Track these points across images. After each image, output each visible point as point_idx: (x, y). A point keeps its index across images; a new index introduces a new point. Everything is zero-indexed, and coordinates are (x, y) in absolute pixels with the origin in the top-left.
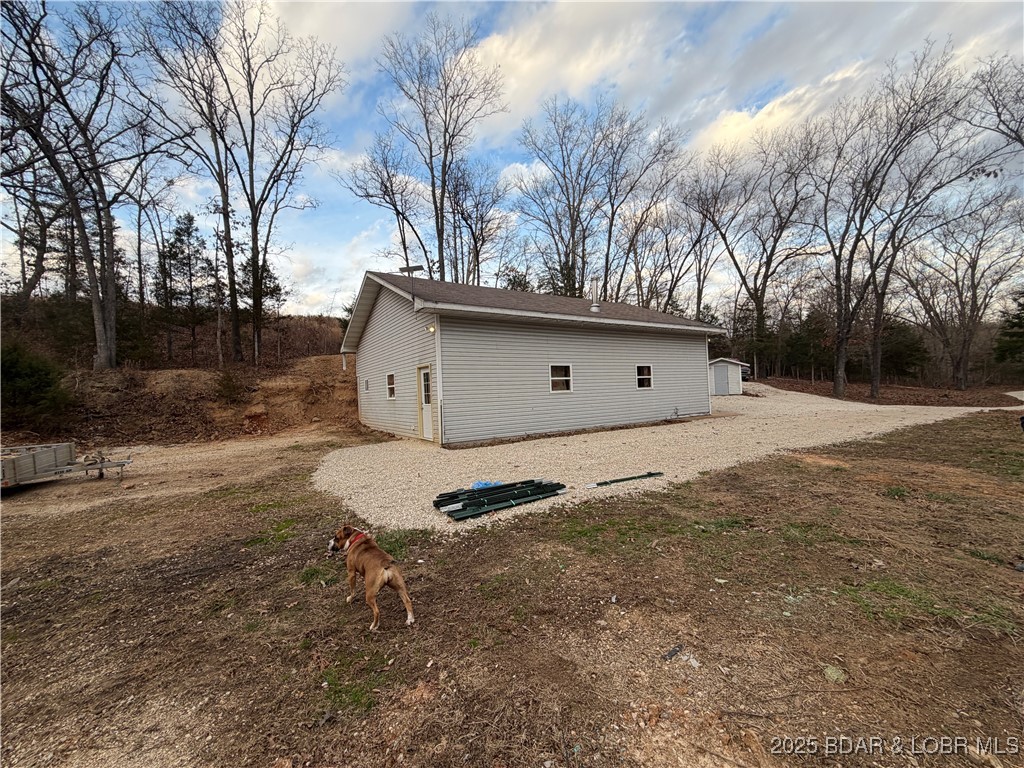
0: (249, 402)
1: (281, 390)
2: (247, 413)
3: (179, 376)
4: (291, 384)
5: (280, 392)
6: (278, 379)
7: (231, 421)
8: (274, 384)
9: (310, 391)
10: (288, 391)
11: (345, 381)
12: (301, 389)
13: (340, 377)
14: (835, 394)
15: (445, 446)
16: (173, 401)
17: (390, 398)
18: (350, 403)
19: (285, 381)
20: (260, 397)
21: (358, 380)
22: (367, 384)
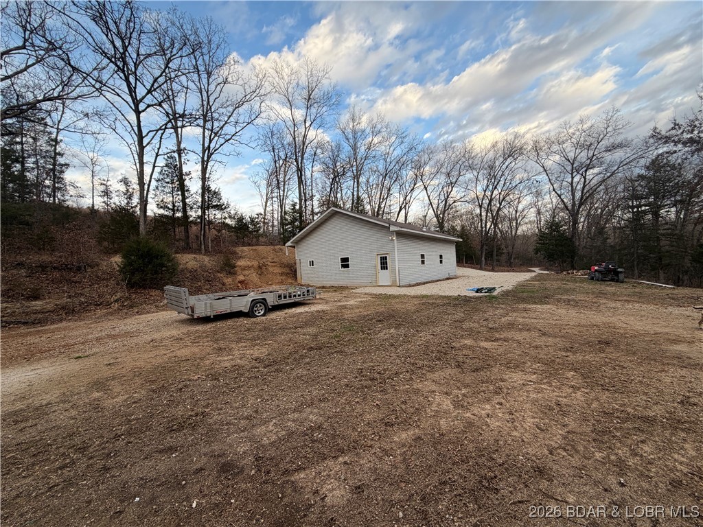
0: (235, 274)
1: (246, 267)
2: (238, 280)
3: (195, 258)
4: (248, 263)
6: (241, 261)
8: (241, 263)
9: (260, 267)
10: (249, 267)
11: (274, 262)
12: (255, 266)
13: (270, 260)
14: (481, 269)
15: (399, 286)
16: (203, 273)
17: (343, 269)
18: (282, 274)
19: (245, 261)
20: (239, 271)
21: (298, 261)
22: (312, 263)
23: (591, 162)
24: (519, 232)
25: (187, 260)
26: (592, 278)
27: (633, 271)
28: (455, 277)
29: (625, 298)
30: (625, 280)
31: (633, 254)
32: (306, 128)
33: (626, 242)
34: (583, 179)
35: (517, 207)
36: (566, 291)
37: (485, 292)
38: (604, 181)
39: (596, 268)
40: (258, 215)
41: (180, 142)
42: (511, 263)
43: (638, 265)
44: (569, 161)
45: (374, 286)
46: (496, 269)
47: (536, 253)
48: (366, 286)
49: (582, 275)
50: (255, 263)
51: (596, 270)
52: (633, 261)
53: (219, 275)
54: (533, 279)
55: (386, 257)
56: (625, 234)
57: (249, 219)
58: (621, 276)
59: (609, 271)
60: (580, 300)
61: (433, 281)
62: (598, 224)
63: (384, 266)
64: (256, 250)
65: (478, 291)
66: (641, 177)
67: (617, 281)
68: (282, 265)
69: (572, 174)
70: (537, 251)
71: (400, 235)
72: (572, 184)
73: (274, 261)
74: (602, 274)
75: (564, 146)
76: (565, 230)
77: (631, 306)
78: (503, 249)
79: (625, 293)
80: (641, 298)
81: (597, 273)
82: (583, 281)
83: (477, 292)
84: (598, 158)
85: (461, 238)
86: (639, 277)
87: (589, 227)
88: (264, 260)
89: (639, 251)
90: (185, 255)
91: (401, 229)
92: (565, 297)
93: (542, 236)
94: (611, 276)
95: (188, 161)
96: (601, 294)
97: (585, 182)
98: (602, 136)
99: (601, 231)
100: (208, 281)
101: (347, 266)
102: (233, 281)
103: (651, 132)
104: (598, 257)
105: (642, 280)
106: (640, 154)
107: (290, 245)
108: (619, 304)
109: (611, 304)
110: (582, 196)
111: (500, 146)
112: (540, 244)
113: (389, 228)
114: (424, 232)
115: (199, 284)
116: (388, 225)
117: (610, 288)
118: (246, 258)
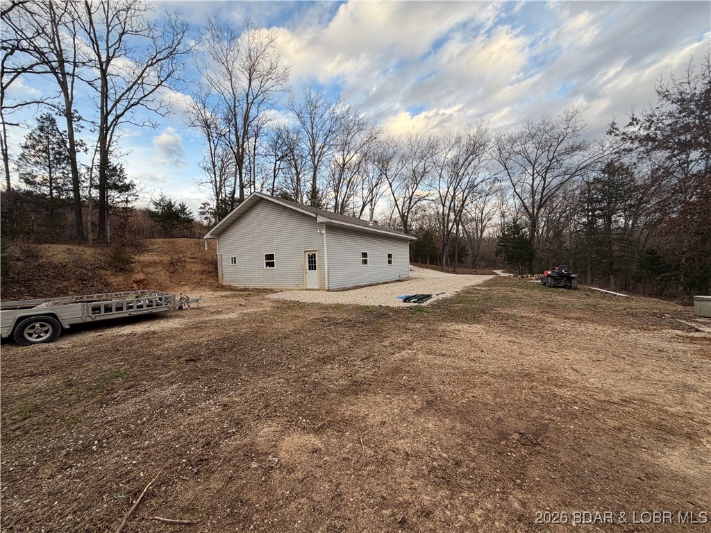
0: (131, 271)
1: (150, 263)
2: (133, 279)
3: (69, 249)
4: (156, 258)
5: (149, 264)
6: (146, 255)
7: (124, 284)
8: (144, 258)
9: (172, 264)
10: (156, 263)
11: (194, 258)
12: (165, 262)
13: (189, 255)
15: (328, 290)
16: (76, 269)
17: (268, 268)
18: (202, 273)
19: (151, 256)
20: (138, 268)
21: (219, 257)
22: (234, 260)
23: (550, 165)
24: (485, 234)
25: (56, 252)
26: (545, 284)
27: (586, 275)
28: (408, 279)
29: (577, 315)
30: (579, 286)
31: (587, 258)
32: (248, 104)
33: (580, 247)
34: (543, 182)
35: (483, 210)
36: (510, 302)
37: (415, 302)
38: (562, 183)
39: (549, 272)
40: (204, 204)
41: (71, 103)
42: (475, 265)
43: (591, 269)
44: (530, 162)
45: (301, 290)
46: (457, 270)
47: (497, 256)
48: (292, 290)
49: (536, 279)
50: (166, 259)
51: (549, 276)
52: (587, 265)
53: (103, 272)
54: (486, 284)
55: (315, 254)
56: (580, 238)
57: (179, 207)
58: (574, 283)
59: (562, 276)
60: (522, 317)
61: (372, 285)
62: (556, 228)
63: (312, 266)
64: (173, 243)
65: (407, 299)
66: (597, 180)
67: (570, 288)
68: (205, 261)
69: (533, 175)
70: (498, 253)
71: (331, 228)
72: (532, 186)
73: (194, 256)
74: (554, 280)
75: (526, 146)
76: (526, 232)
77: (583, 329)
78: (467, 251)
79: (577, 305)
80: (595, 314)
81: (549, 278)
82: (535, 286)
83: (405, 301)
84: (557, 161)
85: (416, 237)
86: (592, 283)
87: (548, 231)
88: (181, 255)
89: (592, 256)
90: (54, 246)
91: (330, 220)
92: (506, 311)
93: (504, 238)
94: (563, 282)
95: (82, 127)
96: (550, 308)
97: (545, 183)
98: (562, 137)
99: (558, 234)
100: (82, 280)
101: (271, 265)
102: (125, 280)
103: (610, 127)
104: (554, 261)
105: (596, 286)
106: (596, 158)
107: (209, 237)
108: (568, 325)
109: (560, 325)
110: (542, 197)
111: (464, 141)
112: (500, 246)
113: (316, 218)
114: (370, 227)
115: (66, 284)
116: (314, 216)
117: (561, 298)
118: (156, 252)
